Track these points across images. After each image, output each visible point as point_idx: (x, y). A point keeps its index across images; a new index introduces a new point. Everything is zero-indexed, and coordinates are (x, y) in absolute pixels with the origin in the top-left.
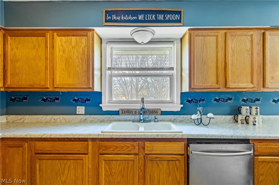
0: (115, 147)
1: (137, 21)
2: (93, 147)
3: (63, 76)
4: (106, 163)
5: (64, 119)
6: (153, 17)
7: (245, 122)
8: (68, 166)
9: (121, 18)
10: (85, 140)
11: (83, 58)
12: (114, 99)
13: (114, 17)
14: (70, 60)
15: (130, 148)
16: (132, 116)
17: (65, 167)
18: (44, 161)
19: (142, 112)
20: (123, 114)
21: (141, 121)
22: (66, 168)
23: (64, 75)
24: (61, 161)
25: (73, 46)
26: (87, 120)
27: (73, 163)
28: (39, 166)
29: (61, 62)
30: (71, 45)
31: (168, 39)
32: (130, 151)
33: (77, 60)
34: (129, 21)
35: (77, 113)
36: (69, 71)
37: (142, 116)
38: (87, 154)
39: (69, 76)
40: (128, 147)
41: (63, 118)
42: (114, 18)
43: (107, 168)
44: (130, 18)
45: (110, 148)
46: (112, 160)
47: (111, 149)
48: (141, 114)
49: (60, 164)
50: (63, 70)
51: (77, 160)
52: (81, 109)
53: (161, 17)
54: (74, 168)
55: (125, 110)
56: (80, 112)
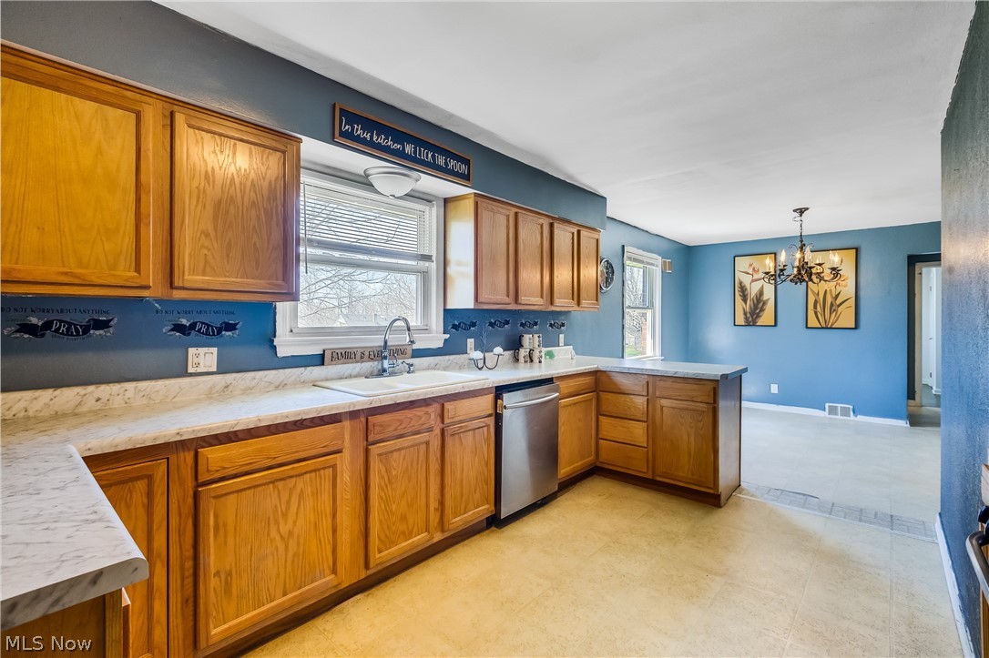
0: (398, 423)
1: (400, 154)
2: (352, 433)
3: (206, 252)
4: (381, 461)
5: (142, 394)
6: (430, 156)
7: (529, 360)
8: (299, 490)
9: (372, 137)
10: (333, 419)
11: (272, 209)
12: (302, 324)
13: (359, 131)
14: (232, 207)
15: (424, 418)
16: (355, 365)
17: (290, 497)
18: (232, 496)
19: (386, 354)
20: (334, 362)
21: (385, 374)
22: (293, 500)
23: (209, 250)
24: (280, 484)
25: (240, 168)
26: (231, 388)
27: (311, 480)
28: (216, 516)
29: (199, 207)
30: (233, 165)
31: (424, 193)
32: (423, 425)
33: (253, 211)
34: (386, 150)
35: (191, 370)
36: (227, 240)
37: (386, 362)
38: (339, 452)
39: (228, 256)
40: (420, 417)
41: (137, 390)
42: (359, 133)
43: (383, 470)
44: (389, 144)
45: (389, 426)
46: (392, 452)
47: (391, 429)
48: (385, 358)
49: (276, 492)
50: (207, 235)
51: (319, 470)
52: (204, 357)
53: (441, 161)
54: (313, 493)
55: (339, 351)
56: (202, 364)
